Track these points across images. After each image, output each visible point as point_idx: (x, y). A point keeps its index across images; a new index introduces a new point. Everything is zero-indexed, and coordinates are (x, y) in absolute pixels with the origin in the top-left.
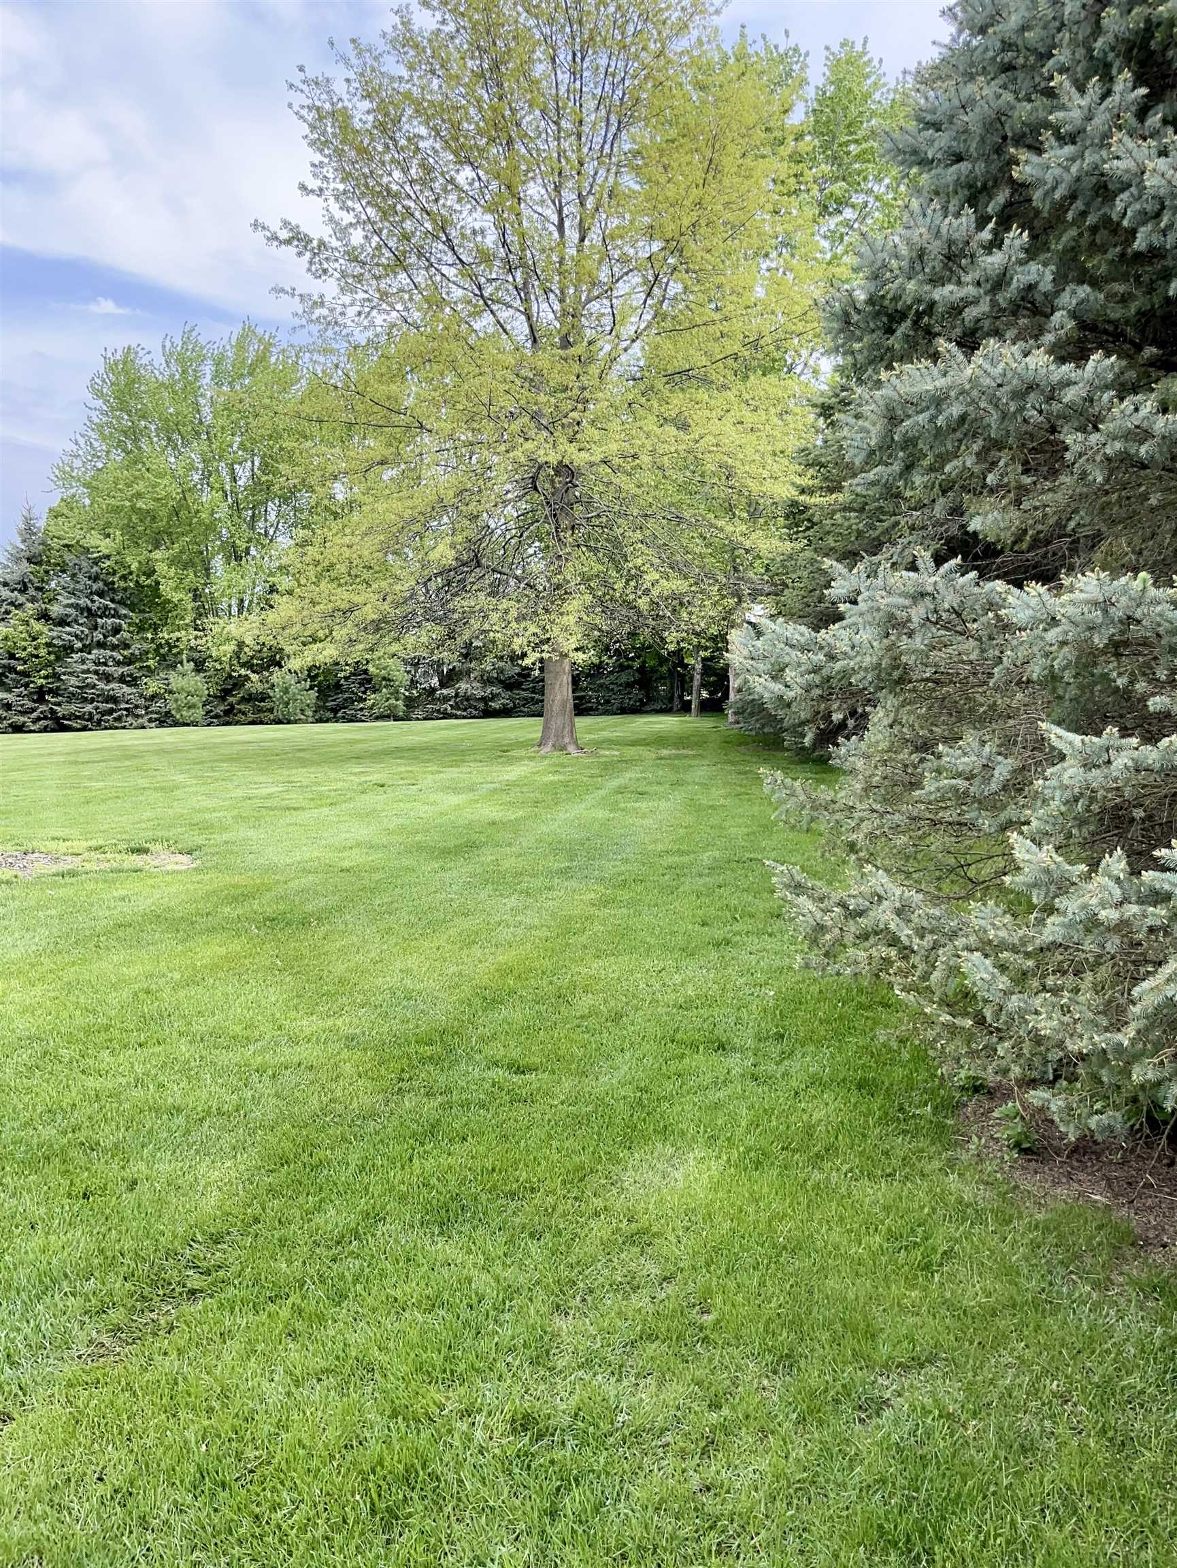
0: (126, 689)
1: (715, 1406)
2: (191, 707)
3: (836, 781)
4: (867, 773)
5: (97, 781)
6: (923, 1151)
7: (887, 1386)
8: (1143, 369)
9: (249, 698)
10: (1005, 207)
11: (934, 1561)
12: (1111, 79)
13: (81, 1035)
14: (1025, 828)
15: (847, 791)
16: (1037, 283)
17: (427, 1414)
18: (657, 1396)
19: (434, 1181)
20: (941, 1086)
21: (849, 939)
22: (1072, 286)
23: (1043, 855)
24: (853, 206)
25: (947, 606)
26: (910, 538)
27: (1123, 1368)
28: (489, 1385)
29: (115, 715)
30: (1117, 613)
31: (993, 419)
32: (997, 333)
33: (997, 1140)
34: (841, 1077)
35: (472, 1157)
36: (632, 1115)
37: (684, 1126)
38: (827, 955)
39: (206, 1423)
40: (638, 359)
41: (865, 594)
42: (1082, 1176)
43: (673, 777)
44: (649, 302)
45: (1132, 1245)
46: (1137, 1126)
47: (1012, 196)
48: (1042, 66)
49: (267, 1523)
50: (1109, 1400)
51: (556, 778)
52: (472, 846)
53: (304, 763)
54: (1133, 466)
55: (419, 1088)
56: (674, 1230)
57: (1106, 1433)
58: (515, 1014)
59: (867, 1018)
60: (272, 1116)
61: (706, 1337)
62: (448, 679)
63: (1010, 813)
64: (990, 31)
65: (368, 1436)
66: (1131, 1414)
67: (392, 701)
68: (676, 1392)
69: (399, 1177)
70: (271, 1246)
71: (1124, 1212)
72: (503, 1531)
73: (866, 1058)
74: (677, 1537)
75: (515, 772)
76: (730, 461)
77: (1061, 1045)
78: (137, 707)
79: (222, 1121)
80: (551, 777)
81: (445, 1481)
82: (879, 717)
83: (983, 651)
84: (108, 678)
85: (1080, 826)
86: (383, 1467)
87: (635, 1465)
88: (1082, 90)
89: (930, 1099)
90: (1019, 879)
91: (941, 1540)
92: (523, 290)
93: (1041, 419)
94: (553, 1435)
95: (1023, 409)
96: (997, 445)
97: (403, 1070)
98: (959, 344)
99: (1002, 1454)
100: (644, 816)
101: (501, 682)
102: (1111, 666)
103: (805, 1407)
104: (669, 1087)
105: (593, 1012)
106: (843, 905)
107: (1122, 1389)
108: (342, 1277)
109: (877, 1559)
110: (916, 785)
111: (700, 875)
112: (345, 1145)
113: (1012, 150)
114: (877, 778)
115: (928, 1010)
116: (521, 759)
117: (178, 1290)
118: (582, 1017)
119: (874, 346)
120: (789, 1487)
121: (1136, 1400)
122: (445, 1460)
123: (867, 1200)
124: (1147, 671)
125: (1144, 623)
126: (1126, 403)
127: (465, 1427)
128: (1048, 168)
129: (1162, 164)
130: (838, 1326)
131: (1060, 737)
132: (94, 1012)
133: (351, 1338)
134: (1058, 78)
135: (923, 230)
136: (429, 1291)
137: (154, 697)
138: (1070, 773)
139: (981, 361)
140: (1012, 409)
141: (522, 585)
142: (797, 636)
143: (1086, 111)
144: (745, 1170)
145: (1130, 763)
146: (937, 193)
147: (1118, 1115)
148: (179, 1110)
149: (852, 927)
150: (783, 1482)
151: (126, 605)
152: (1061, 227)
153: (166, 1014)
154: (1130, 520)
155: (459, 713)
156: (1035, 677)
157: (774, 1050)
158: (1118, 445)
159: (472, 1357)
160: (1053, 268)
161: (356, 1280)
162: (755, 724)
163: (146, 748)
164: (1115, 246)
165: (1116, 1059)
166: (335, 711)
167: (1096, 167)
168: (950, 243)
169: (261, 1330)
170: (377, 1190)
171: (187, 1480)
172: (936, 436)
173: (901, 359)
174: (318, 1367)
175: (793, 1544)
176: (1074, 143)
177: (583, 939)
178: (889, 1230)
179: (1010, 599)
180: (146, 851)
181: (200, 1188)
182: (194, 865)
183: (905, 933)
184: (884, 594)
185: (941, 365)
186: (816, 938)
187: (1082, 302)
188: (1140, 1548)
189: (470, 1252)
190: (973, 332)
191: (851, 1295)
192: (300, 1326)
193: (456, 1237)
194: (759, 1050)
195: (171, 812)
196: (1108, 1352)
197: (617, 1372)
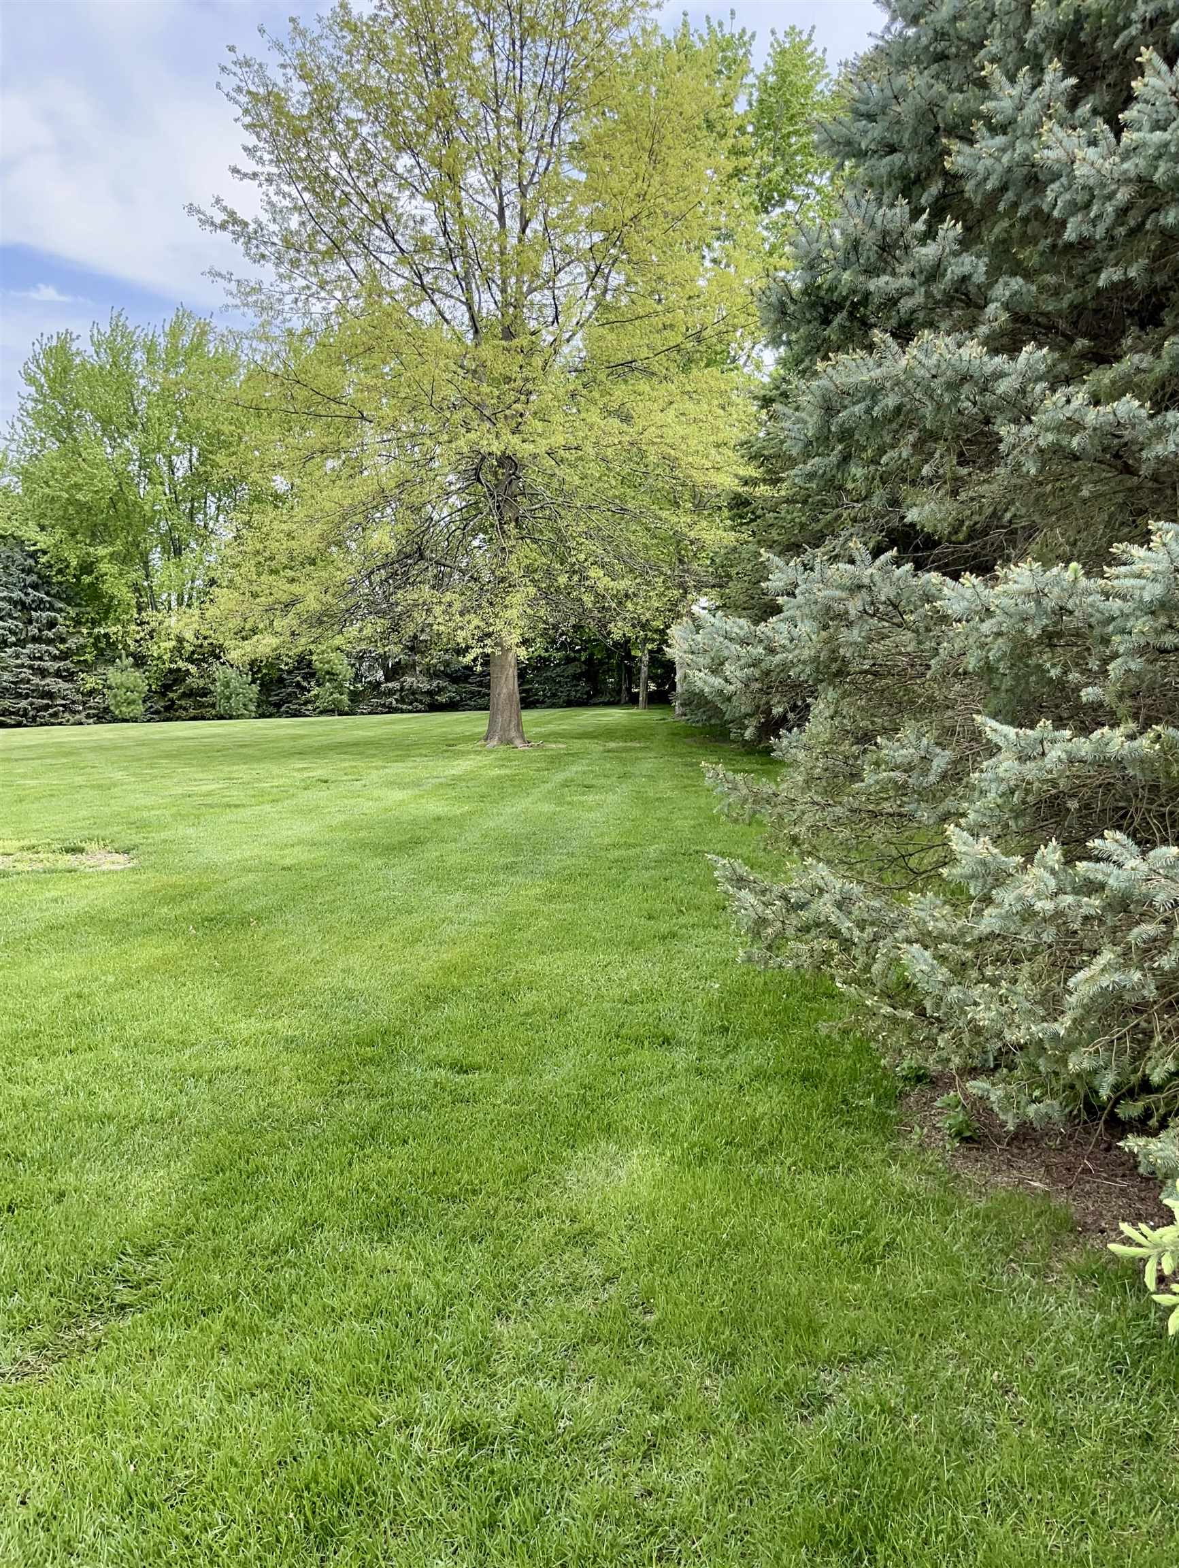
0: (63, 685)
1: (657, 1408)
2: (130, 703)
3: (777, 774)
4: (809, 765)
5: (32, 778)
6: (865, 1142)
7: (830, 1381)
8: (1075, 361)
9: (190, 694)
10: (937, 199)
11: (876, 1560)
12: (1042, 70)
13: (8, 1042)
14: (962, 821)
15: (789, 784)
16: (970, 275)
17: (363, 1426)
18: (599, 1400)
19: (373, 1186)
20: (885, 1076)
21: (790, 932)
22: (1006, 278)
23: (979, 847)
24: (794, 198)
25: (883, 599)
26: (852, 530)
27: (1064, 1357)
28: (428, 1395)
29: (51, 711)
30: (1049, 603)
31: (928, 410)
32: (932, 325)
33: (939, 1130)
34: (785, 1069)
35: (413, 1160)
36: (575, 1113)
37: (629, 1124)
38: (769, 948)
39: (135, 1442)
40: (580, 351)
41: (802, 587)
42: (1022, 1163)
43: (620, 770)
44: (591, 293)
45: (1071, 1231)
46: (1075, 1112)
47: (945, 188)
48: (974, 56)
49: (198, 1544)
50: (1049, 1389)
51: (503, 772)
52: (417, 842)
53: (247, 759)
54: (1066, 458)
55: (360, 1090)
56: (616, 1229)
57: (1046, 1423)
58: (457, 1012)
59: (812, 1010)
60: (207, 1122)
61: (649, 1338)
62: (393, 673)
63: (949, 804)
64: (922, 21)
65: (302, 1451)
66: (1071, 1403)
67: (336, 695)
68: (618, 1395)
69: (337, 1182)
70: (205, 1257)
71: (1062, 1199)
72: (441, 1545)
73: (810, 1050)
74: (617, 1545)
75: (461, 766)
76: (672, 452)
77: (999, 1035)
78: (73, 702)
79: (153, 1129)
80: (497, 772)
81: (382, 1495)
82: (820, 708)
83: (920, 643)
84: (43, 673)
85: (1016, 818)
86: (317, 1483)
87: (576, 1472)
88: (1012, 79)
89: (873, 1090)
90: (957, 871)
91: (882, 1539)
92: (464, 280)
93: (976, 410)
94: (493, 1444)
95: (957, 400)
96: (931, 436)
97: (343, 1072)
98: (893, 335)
99: (943, 1448)
100: (590, 809)
101: (447, 675)
102: (1045, 657)
103: (747, 1405)
104: (613, 1084)
105: (537, 1009)
106: (784, 898)
107: (1062, 1379)
108: (277, 1288)
109: (818, 1560)
110: (855, 777)
111: (647, 869)
112: (282, 1151)
113: (944, 140)
114: (818, 770)
115: (869, 1003)
116: (469, 753)
117: (107, 1304)
118: (527, 1014)
119: (810, 337)
120: (730, 1489)
121: (1076, 1388)
122: (382, 1473)
123: (810, 1193)
124: (1080, 663)
125: (1076, 613)
126: (1057, 395)
127: (402, 1440)
128: (980, 158)
129: (1091, 153)
130: (780, 1322)
131: (995, 730)
132: (23, 1017)
133: (287, 1350)
134: (989, 68)
135: (857, 220)
136: (367, 1300)
137: (92, 692)
138: (1006, 766)
139: (915, 352)
140: (946, 400)
141: (466, 578)
142: (736, 630)
143: (1017, 101)
144: (689, 1167)
145: (1064, 756)
146: (871, 185)
147: (1055, 1103)
148: (110, 1118)
149: (794, 921)
150: (725, 1485)
151: (61, 599)
152: (993, 218)
153: (98, 1019)
154: (1064, 512)
155: (405, 707)
156: (970, 668)
157: (719, 1043)
158: (1050, 437)
159: (411, 1367)
160: (986, 259)
161: (292, 1290)
162: (701, 716)
163: (83, 745)
164: (1046, 237)
165: (1052, 1048)
166: (278, 705)
167: (1027, 158)
168: (885, 233)
169: (192, 1344)
170: (313, 1196)
171: (114, 1502)
172: (872, 427)
173: (837, 350)
174: (252, 1381)
175: (733, 1546)
176: (1005, 134)
177: (528, 935)
178: (832, 1222)
179: (946, 591)
180: (81, 850)
181: (131, 1199)
182: (131, 865)
183: (845, 925)
184: (821, 586)
185: (876, 356)
186: (759, 933)
187: (1016, 292)
188: (1081, 1539)
189: (409, 1257)
190: (908, 323)
191: (794, 1291)
192: (232, 1338)
193: (396, 1243)
194: (704, 1044)
195: (107, 810)
196: (1047, 1340)
197: (558, 1376)
